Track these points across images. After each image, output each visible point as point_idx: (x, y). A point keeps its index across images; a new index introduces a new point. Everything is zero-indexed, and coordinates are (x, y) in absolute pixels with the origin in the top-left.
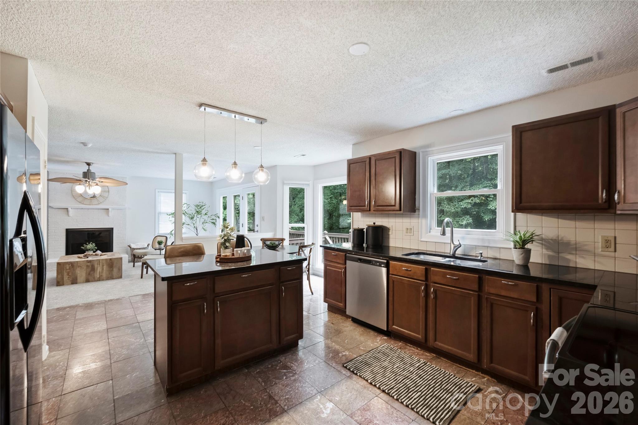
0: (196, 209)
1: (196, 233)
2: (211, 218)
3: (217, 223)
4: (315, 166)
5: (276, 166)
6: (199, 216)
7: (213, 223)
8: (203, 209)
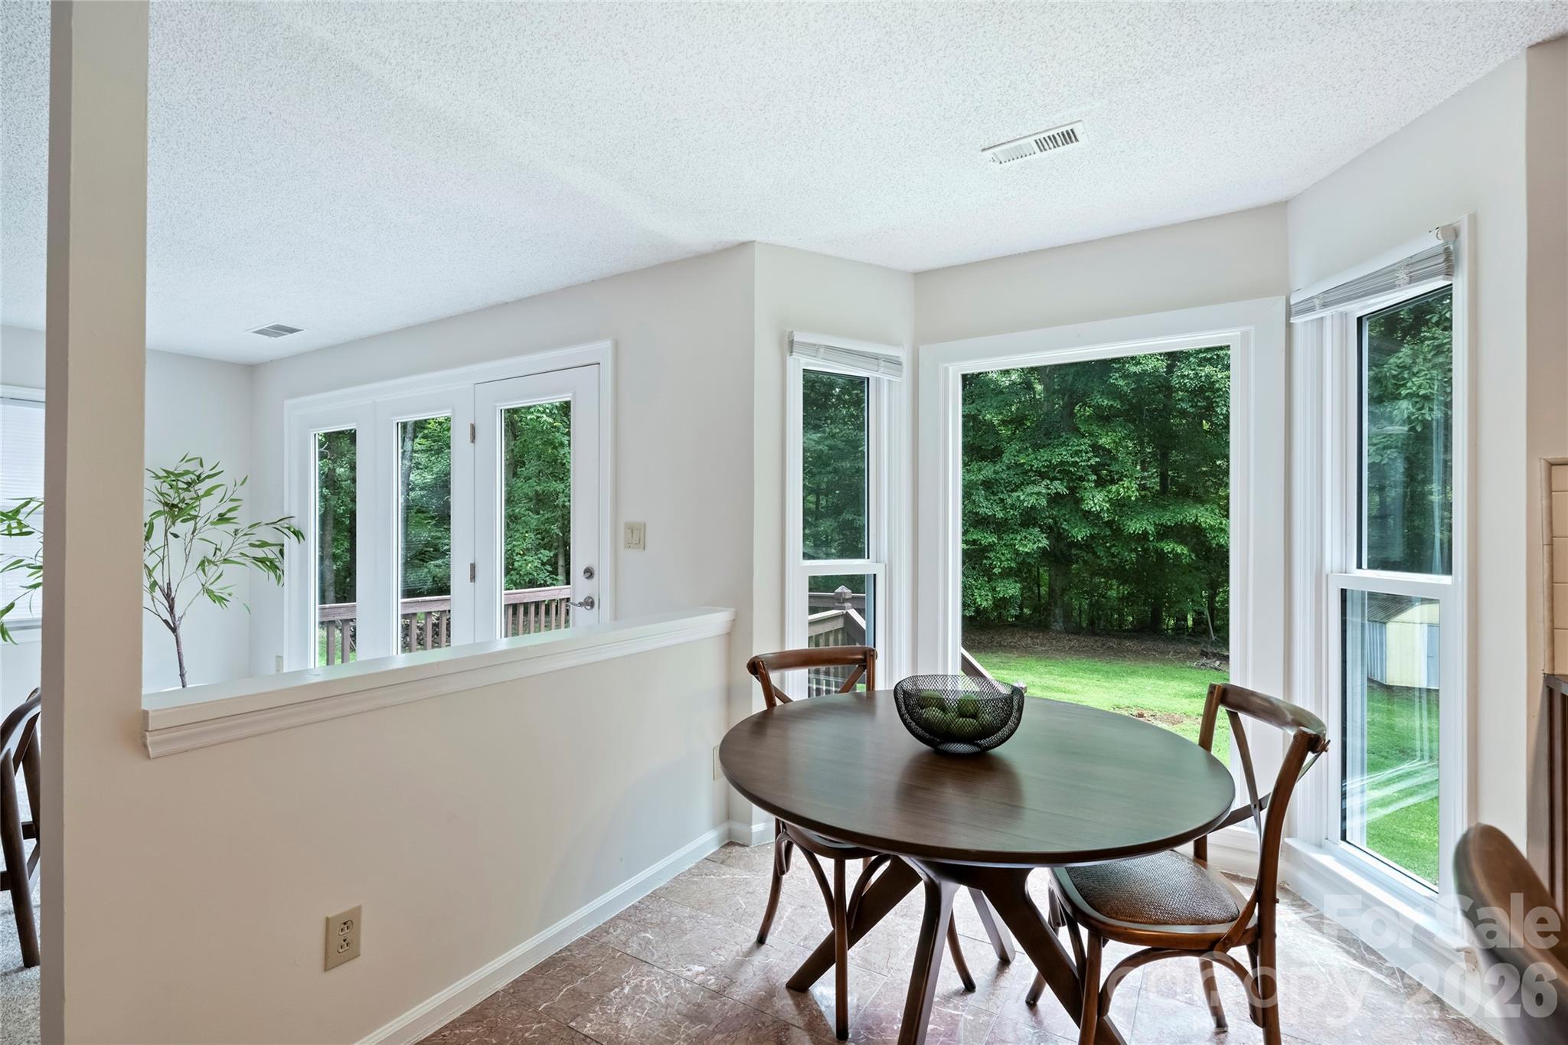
0: (165, 488)
1: (167, 617)
2: (253, 540)
3: (289, 564)
4: (920, 276)
5: (744, 245)
6: (182, 528)
7: (262, 561)
8: (208, 493)
